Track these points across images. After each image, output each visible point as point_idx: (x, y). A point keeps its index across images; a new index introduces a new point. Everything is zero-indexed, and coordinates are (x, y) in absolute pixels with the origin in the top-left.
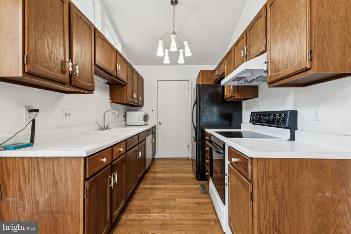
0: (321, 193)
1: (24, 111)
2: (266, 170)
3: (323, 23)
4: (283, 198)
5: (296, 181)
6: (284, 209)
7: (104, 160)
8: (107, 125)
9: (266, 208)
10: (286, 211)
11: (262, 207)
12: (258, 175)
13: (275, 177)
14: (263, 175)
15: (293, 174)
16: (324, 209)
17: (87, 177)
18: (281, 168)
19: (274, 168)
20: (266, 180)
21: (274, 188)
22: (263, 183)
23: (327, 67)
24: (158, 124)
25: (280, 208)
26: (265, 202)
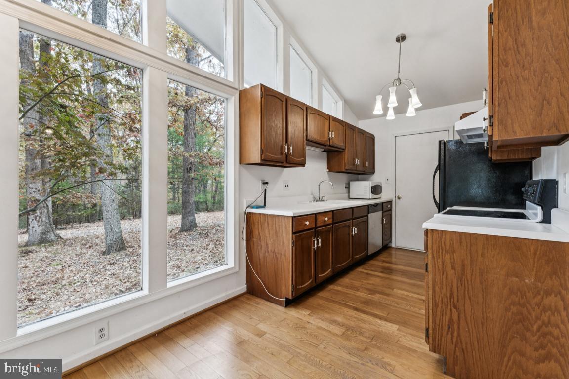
0: (517, 277)
1: (260, 183)
2: (443, 243)
3: (507, 84)
4: (463, 274)
5: (480, 259)
6: (465, 287)
7: (307, 223)
8: (323, 197)
9: (442, 282)
10: (467, 289)
11: (437, 279)
12: (432, 247)
13: (454, 252)
14: (439, 247)
15: (477, 251)
16: (522, 298)
17: (294, 231)
18: (461, 243)
19: (451, 242)
20: (442, 253)
21: (451, 262)
22: (439, 256)
23: (513, 132)
24: (397, 198)
25: (459, 285)
26: (441, 276)
